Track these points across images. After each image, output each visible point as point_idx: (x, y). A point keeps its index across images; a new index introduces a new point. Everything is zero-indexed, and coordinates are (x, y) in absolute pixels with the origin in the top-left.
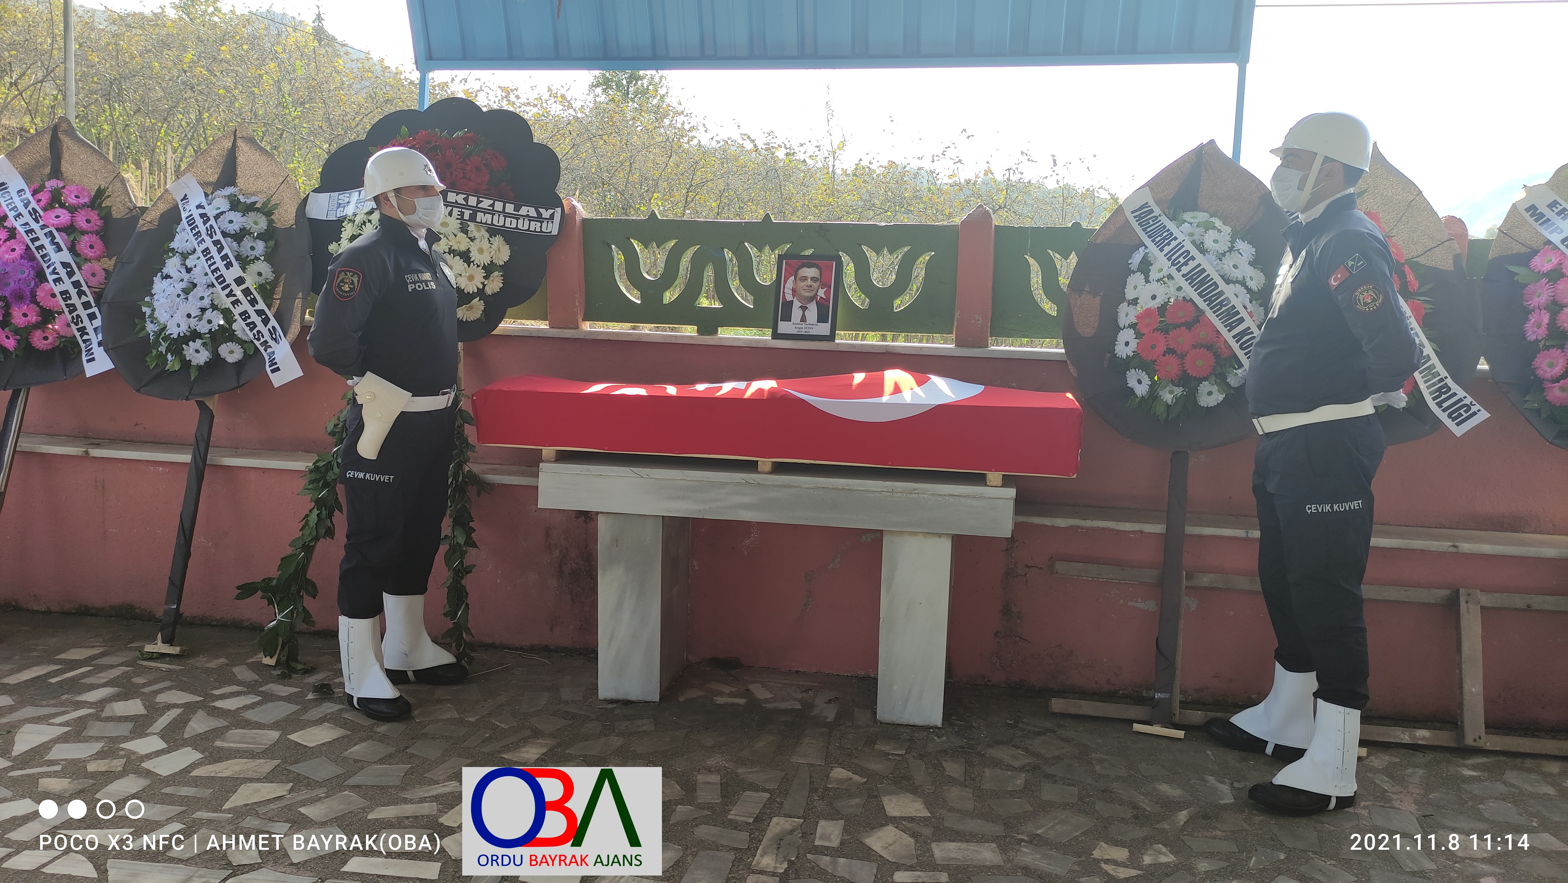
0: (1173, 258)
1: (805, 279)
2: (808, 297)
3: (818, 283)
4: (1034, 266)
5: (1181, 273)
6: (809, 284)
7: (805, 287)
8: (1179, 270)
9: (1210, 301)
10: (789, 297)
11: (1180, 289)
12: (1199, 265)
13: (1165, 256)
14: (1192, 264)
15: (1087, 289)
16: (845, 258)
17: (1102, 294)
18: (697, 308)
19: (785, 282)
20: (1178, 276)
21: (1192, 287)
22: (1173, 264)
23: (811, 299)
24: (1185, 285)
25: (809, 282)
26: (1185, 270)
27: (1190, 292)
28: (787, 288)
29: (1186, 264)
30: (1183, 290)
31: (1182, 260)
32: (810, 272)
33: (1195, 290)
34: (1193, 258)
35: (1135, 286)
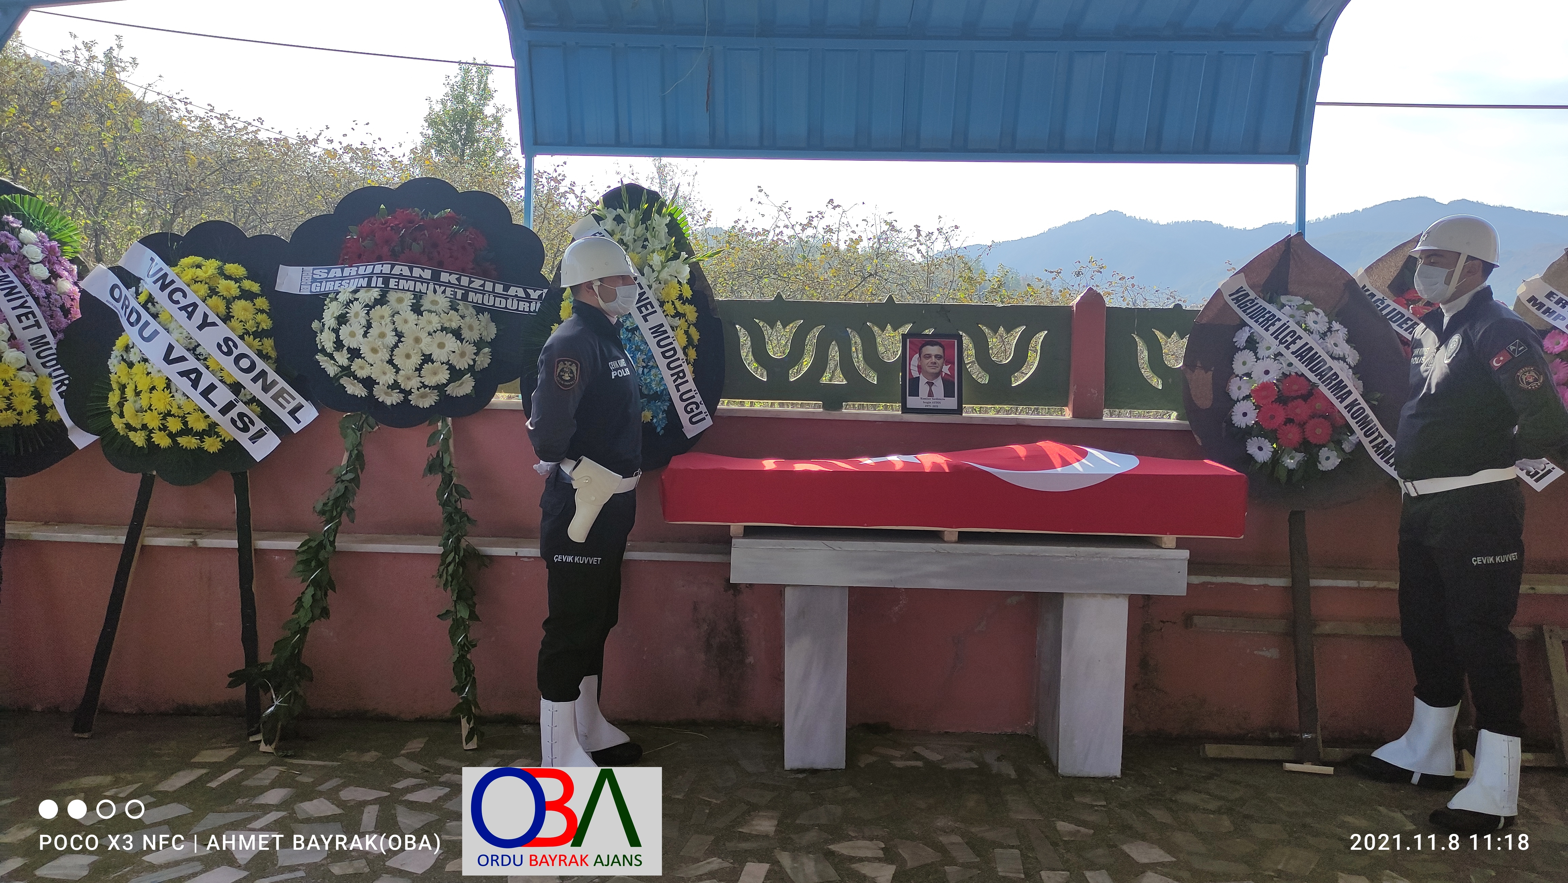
1: (929, 356)
2: (933, 373)
3: (942, 360)
4: (1141, 346)
6: (934, 361)
7: (930, 364)
9: (1321, 376)
10: (915, 374)
15: (1199, 364)
16: (966, 340)
17: (1212, 369)
18: (822, 385)
19: (910, 359)
23: (936, 375)
25: (933, 359)
28: (913, 365)
30: (1293, 366)
32: (934, 350)
33: (1306, 366)
35: (1242, 362)
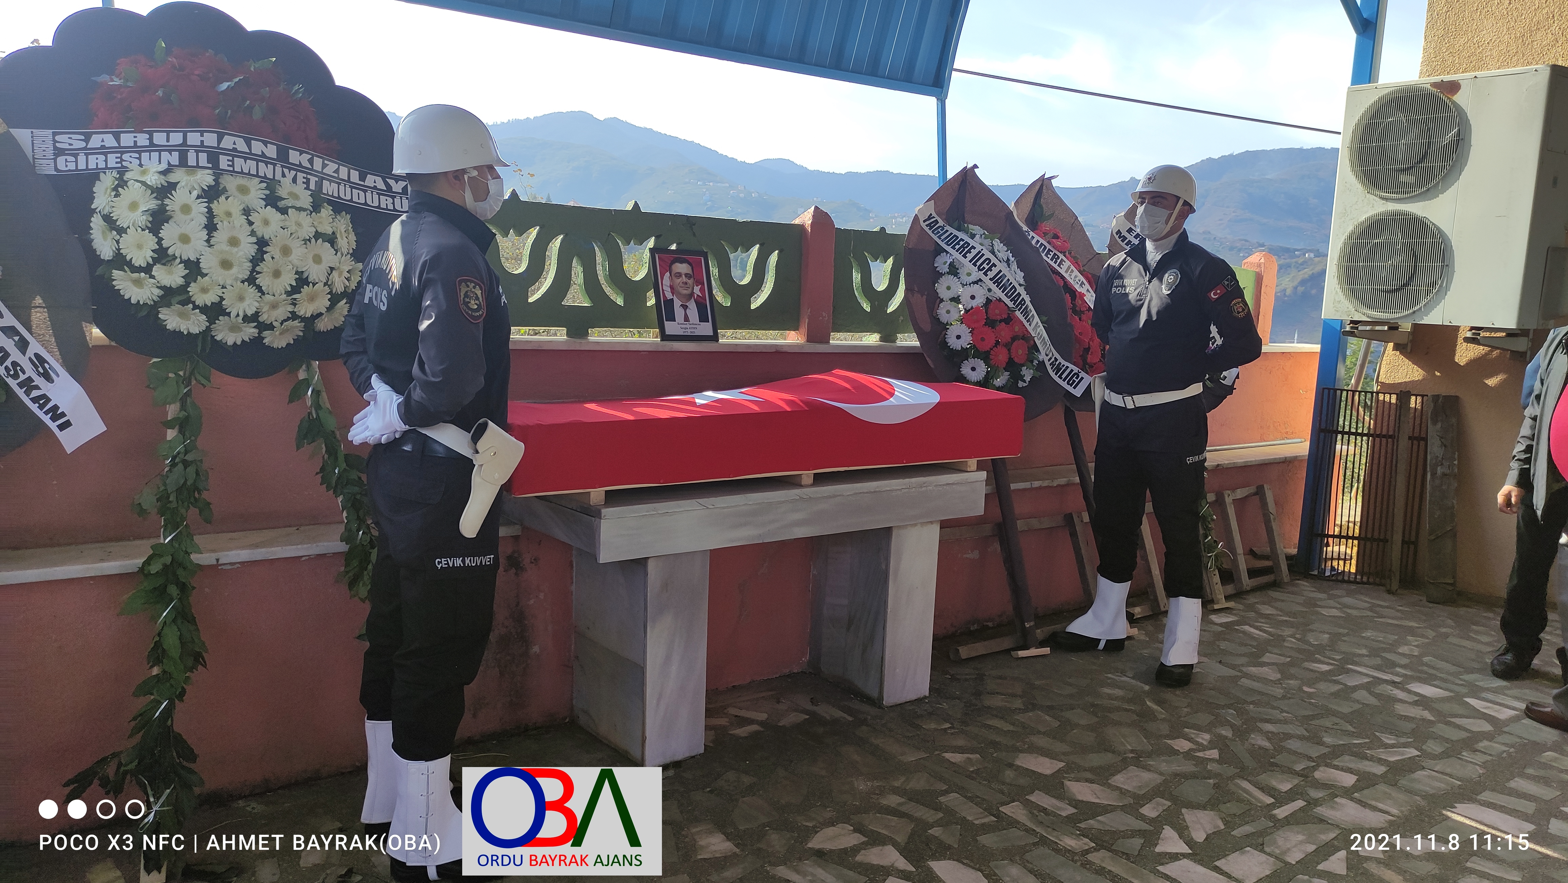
0: (978, 264)
1: (680, 275)
2: (685, 294)
3: (692, 280)
4: (856, 268)
5: (989, 277)
7: (681, 284)
8: (986, 274)
9: (1014, 301)
11: (990, 290)
12: (1000, 271)
13: (970, 261)
14: (995, 271)
17: (926, 293)
20: (986, 279)
21: (1000, 289)
22: (979, 270)
23: (689, 297)
24: (994, 287)
25: (684, 279)
26: (991, 274)
27: (998, 293)
29: (990, 269)
30: (993, 292)
31: (987, 267)
32: (683, 268)
34: (995, 266)
35: (947, 287)
